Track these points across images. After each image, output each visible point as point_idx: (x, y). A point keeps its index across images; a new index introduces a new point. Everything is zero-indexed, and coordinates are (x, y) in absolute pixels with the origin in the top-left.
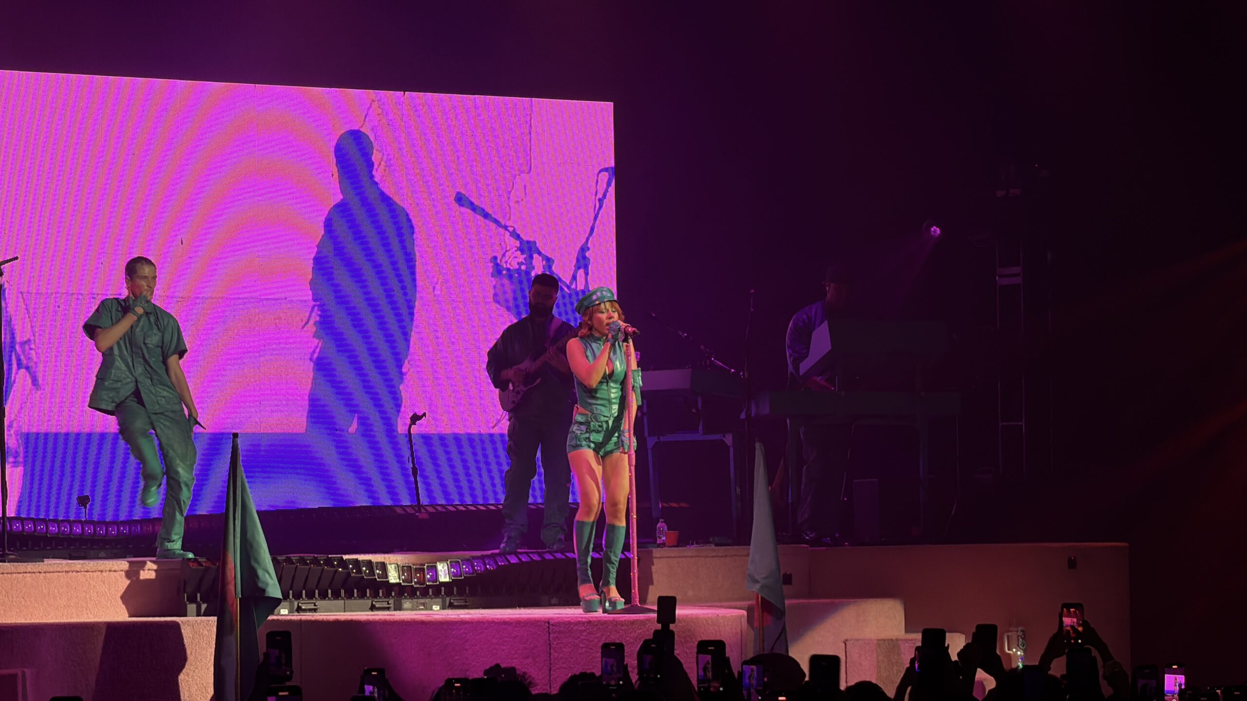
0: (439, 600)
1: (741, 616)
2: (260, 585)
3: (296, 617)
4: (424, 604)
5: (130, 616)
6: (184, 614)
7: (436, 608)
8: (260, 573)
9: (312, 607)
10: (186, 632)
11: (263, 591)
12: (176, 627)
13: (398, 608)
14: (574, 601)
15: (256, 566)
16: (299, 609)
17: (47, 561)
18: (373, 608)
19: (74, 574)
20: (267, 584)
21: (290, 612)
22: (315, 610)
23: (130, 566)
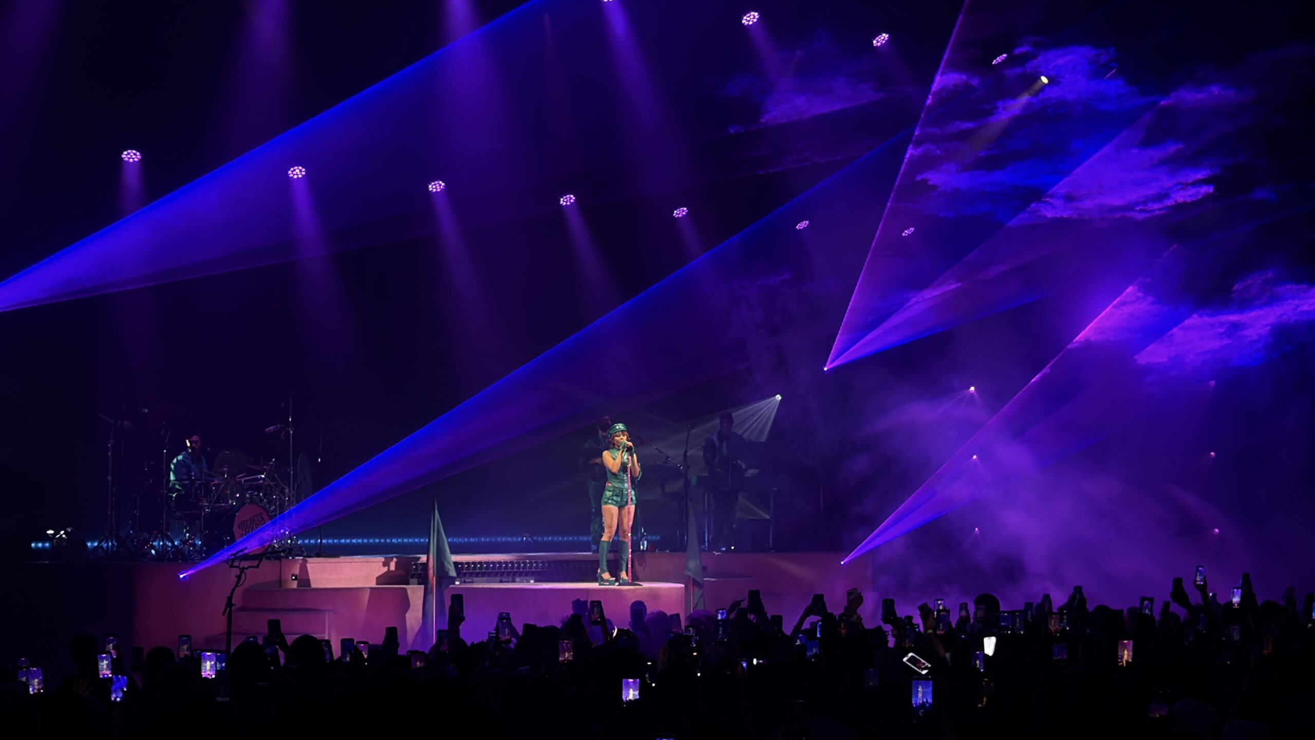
0: (533, 578)
1: (681, 588)
2: (446, 570)
3: (463, 586)
4: (526, 580)
5: (377, 584)
6: (408, 584)
7: (532, 581)
8: (446, 564)
9: (470, 580)
10: (409, 592)
11: (447, 573)
12: (405, 590)
13: (514, 581)
14: (595, 580)
15: (444, 560)
16: (465, 582)
17: (341, 557)
18: (501, 582)
19: (354, 564)
20: (449, 570)
21: (461, 583)
22: (472, 582)
23: (385, 560)
